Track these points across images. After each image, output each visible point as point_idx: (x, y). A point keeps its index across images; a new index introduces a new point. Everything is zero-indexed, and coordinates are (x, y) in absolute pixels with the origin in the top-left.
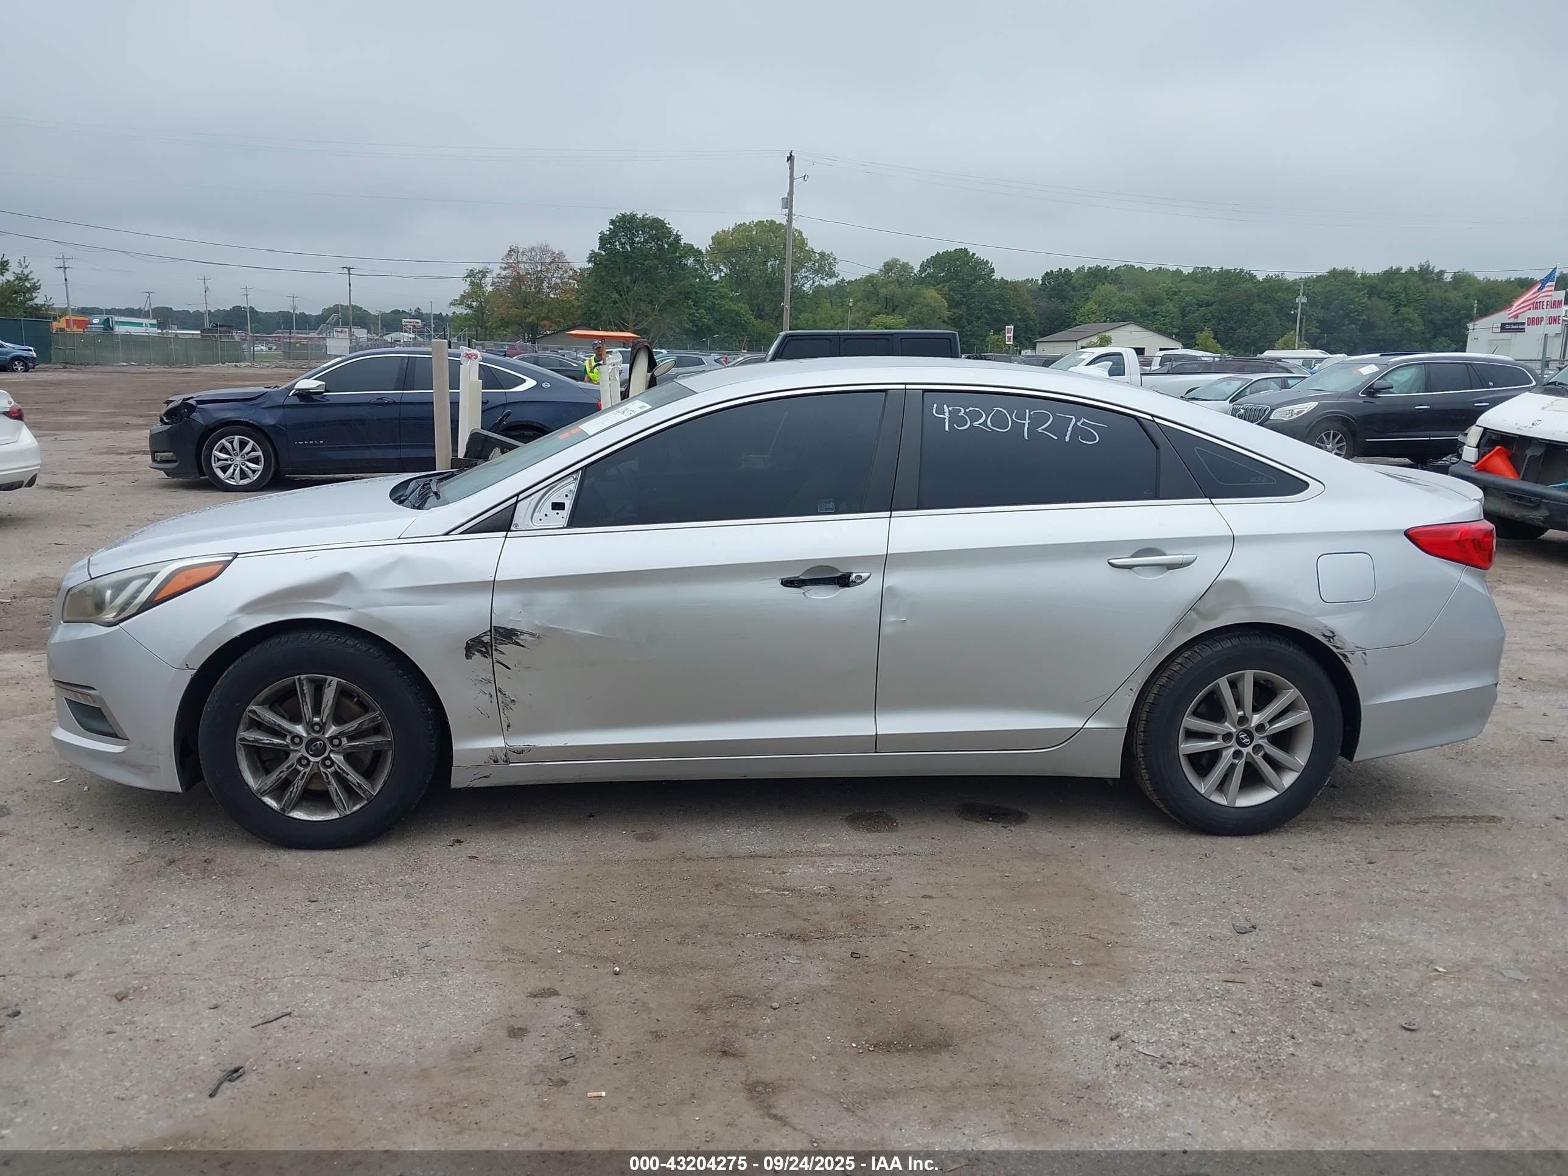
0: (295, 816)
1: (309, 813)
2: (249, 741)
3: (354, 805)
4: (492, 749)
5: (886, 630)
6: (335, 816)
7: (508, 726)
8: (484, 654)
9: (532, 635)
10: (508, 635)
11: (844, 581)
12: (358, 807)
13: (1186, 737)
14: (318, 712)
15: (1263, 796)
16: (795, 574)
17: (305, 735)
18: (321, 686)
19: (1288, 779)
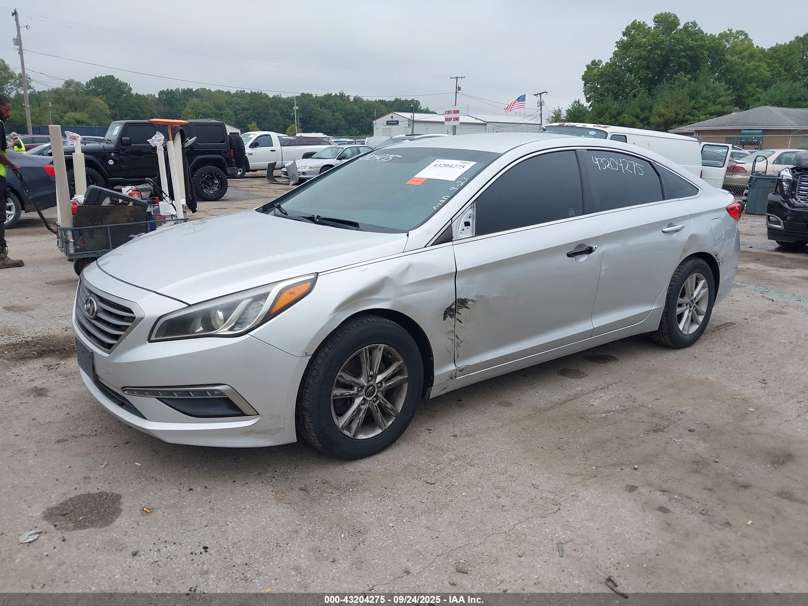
0: (360, 438)
1: (365, 434)
2: (338, 396)
3: (388, 422)
4: (451, 371)
5: (603, 273)
6: (379, 431)
7: (458, 356)
8: (451, 316)
9: (473, 301)
10: (462, 303)
11: (590, 250)
12: (390, 423)
13: (678, 306)
14: (371, 369)
15: (695, 328)
16: (571, 250)
17: (366, 384)
18: (371, 351)
19: (701, 318)
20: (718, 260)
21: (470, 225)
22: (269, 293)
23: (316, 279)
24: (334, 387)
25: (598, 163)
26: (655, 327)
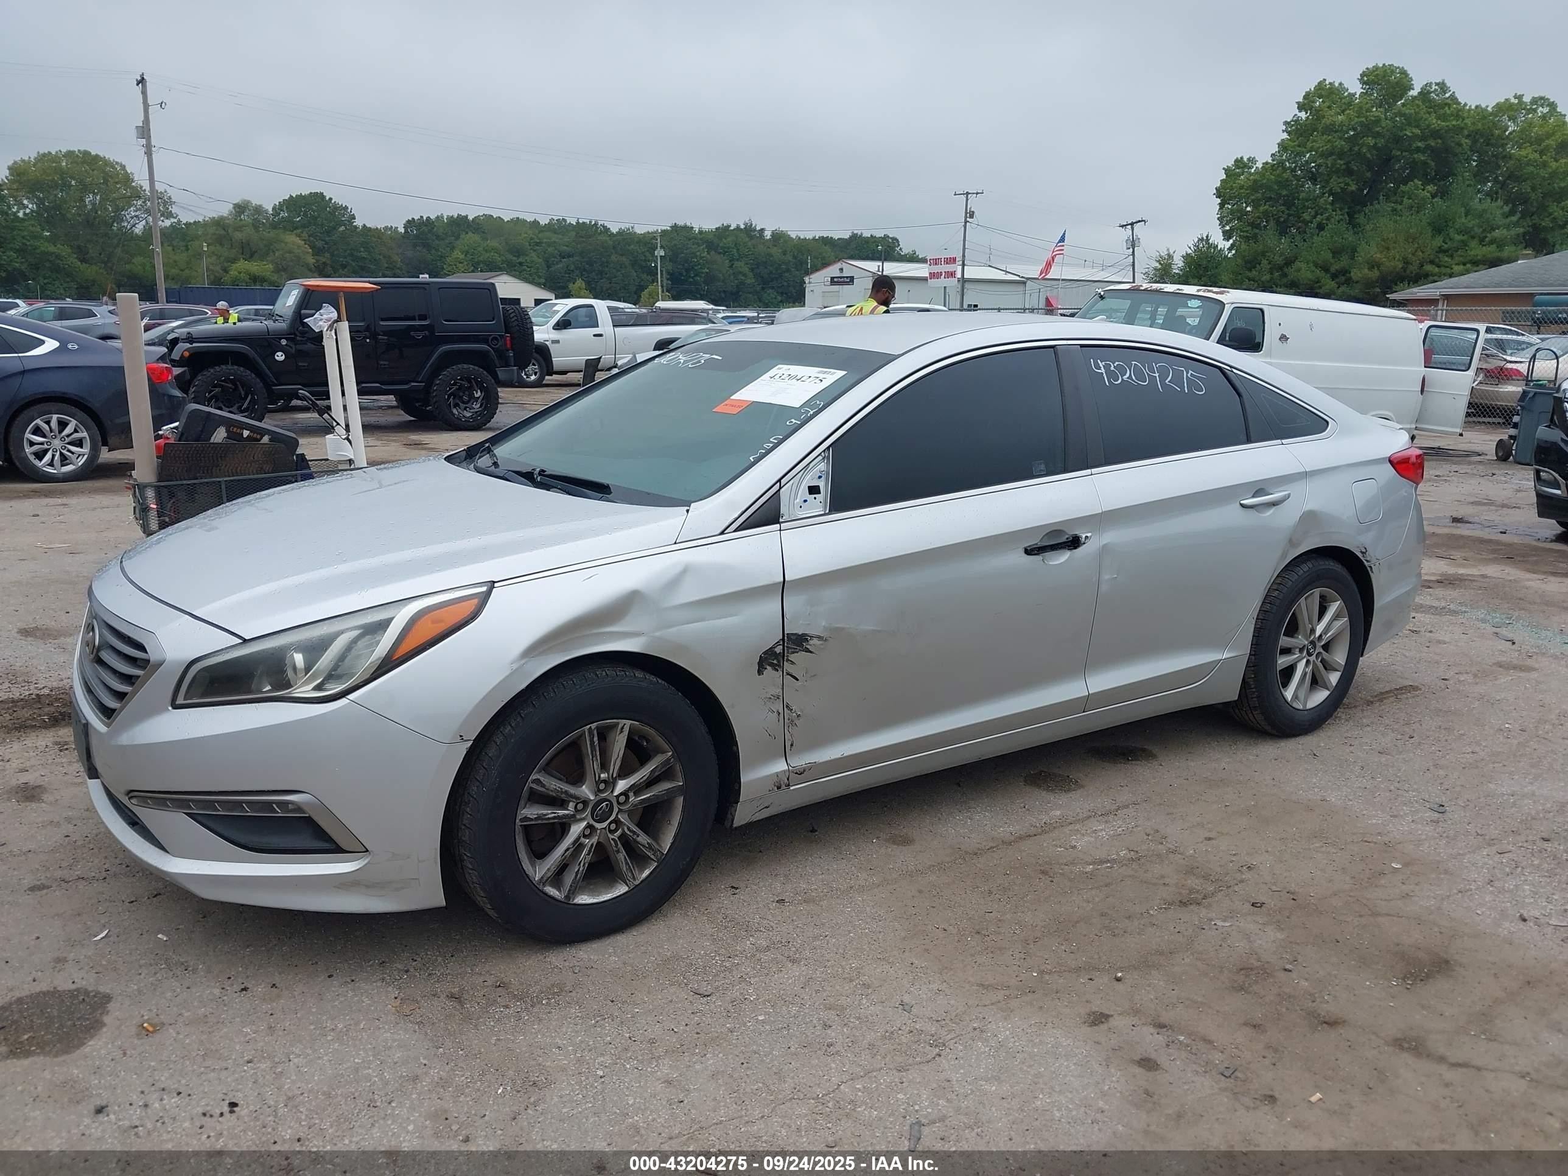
0: (581, 902)
1: (592, 895)
2: (531, 820)
3: (642, 871)
4: (777, 774)
5: (1104, 588)
6: (622, 889)
7: (792, 745)
8: (775, 667)
9: (819, 638)
10: (797, 642)
11: (1074, 543)
12: (647, 873)
13: (1280, 654)
14: (604, 767)
15: (1320, 696)
16: (1034, 541)
17: (592, 798)
18: (603, 735)
19: (1334, 678)
20: (1367, 561)
21: (820, 493)
22: (391, 619)
23: (488, 594)
24: (522, 803)
25: (1103, 370)
26: (1232, 693)
